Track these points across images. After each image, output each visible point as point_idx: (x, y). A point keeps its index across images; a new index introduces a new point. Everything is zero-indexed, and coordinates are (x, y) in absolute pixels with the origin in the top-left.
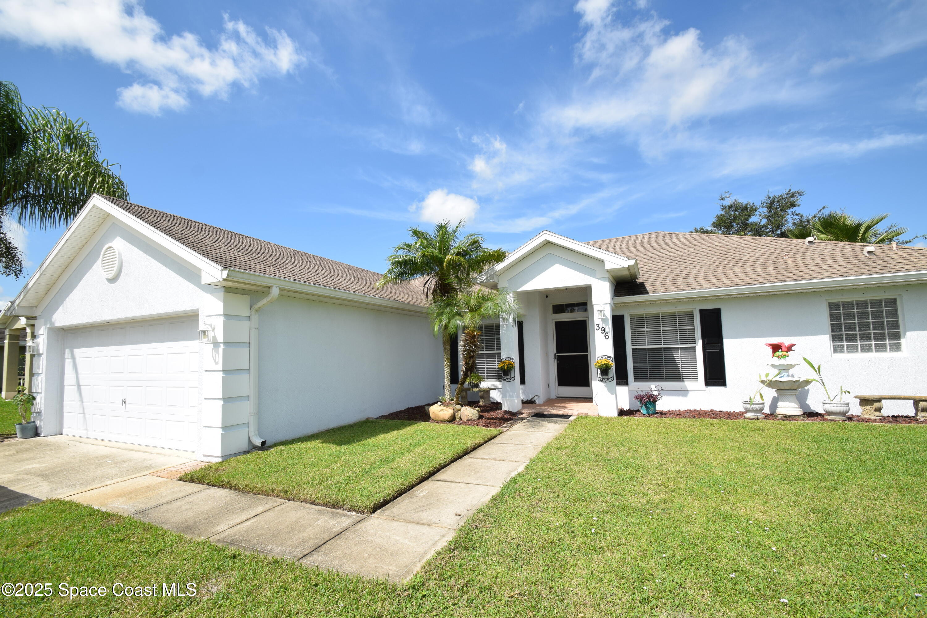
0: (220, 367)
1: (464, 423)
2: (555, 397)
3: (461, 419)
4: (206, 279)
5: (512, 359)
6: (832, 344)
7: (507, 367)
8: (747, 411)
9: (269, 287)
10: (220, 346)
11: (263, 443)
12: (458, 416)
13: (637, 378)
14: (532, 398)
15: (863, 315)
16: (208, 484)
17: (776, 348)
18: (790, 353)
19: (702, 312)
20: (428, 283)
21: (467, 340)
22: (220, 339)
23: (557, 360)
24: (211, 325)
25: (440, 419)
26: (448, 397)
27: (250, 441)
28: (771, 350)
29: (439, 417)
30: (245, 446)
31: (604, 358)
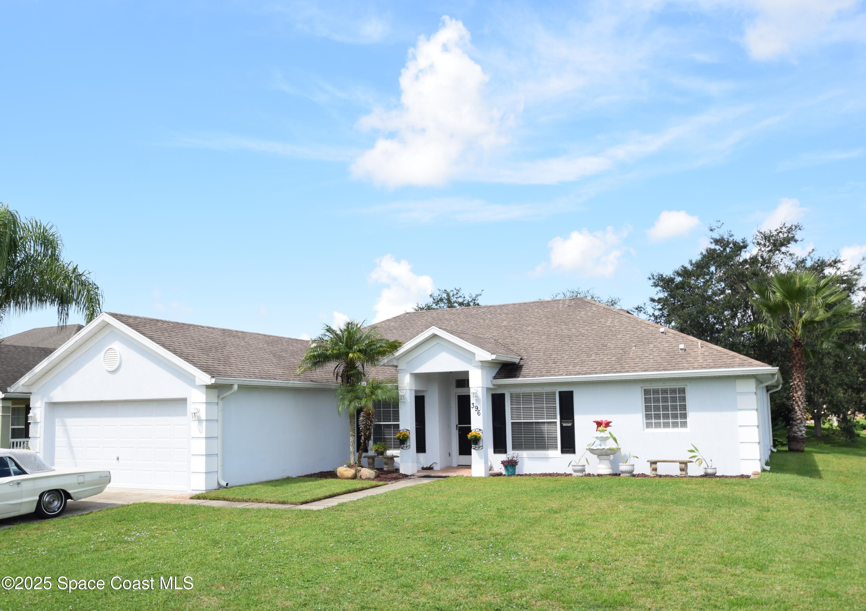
0: (204, 435)
1: (363, 479)
2: (456, 465)
3: (361, 478)
4: (198, 382)
5: (408, 430)
6: (645, 421)
7: (402, 437)
8: (575, 471)
9: (232, 385)
10: (203, 422)
11: (227, 484)
12: (359, 475)
13: (514, 448)
14: (431, 465)
15: (665, 400)
16: (210, 499)
17: (599, 424)
18: (608, 428)
19: (560, 393)
20: (338, 367)
21: (365, 417)
22: (203, 417)
23: (459, 431)
24: (197, 409)
25: (344, 477)
26: (352, 461)
27: (218, 483)
28: (596, 426)
29: (344, 476)
30: (215, 486)
31: (477, 430)
